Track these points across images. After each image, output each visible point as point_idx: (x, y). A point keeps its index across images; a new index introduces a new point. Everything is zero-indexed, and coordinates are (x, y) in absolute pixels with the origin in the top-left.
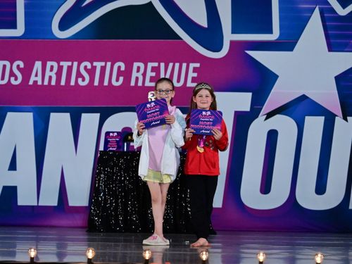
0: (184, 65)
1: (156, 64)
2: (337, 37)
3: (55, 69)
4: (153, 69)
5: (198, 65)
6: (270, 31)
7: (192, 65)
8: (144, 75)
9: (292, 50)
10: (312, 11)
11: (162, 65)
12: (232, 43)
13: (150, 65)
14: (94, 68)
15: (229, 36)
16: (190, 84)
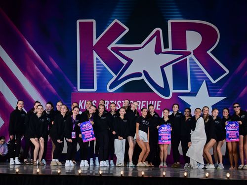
0: (156, 102)
1: (145, 102)
2: (212, 91)
3: (108, 103)
4: (144, 103)
5: (160, 102)
6: (187, 89)
7: (158, 102)
8: (141, 105)
9: (195, 96)
10: (203, 81)
11: (147, 102)
12: (173, 93)
13: (143, 102)
14: (122, 103)
15: (172, 91)
16: (157, 109)
